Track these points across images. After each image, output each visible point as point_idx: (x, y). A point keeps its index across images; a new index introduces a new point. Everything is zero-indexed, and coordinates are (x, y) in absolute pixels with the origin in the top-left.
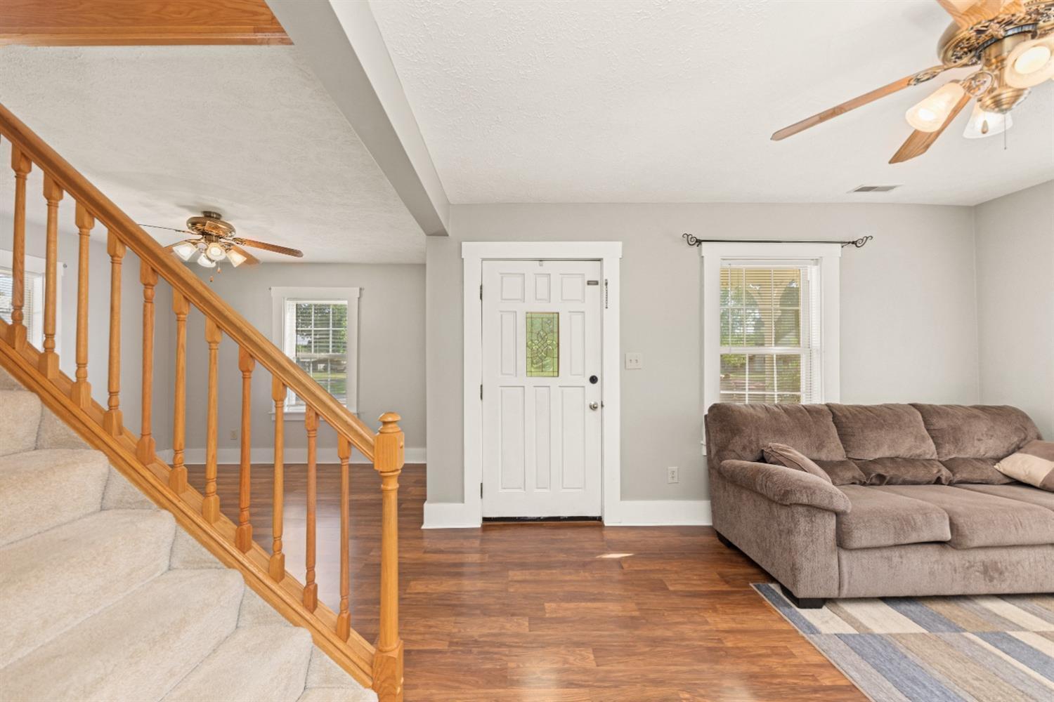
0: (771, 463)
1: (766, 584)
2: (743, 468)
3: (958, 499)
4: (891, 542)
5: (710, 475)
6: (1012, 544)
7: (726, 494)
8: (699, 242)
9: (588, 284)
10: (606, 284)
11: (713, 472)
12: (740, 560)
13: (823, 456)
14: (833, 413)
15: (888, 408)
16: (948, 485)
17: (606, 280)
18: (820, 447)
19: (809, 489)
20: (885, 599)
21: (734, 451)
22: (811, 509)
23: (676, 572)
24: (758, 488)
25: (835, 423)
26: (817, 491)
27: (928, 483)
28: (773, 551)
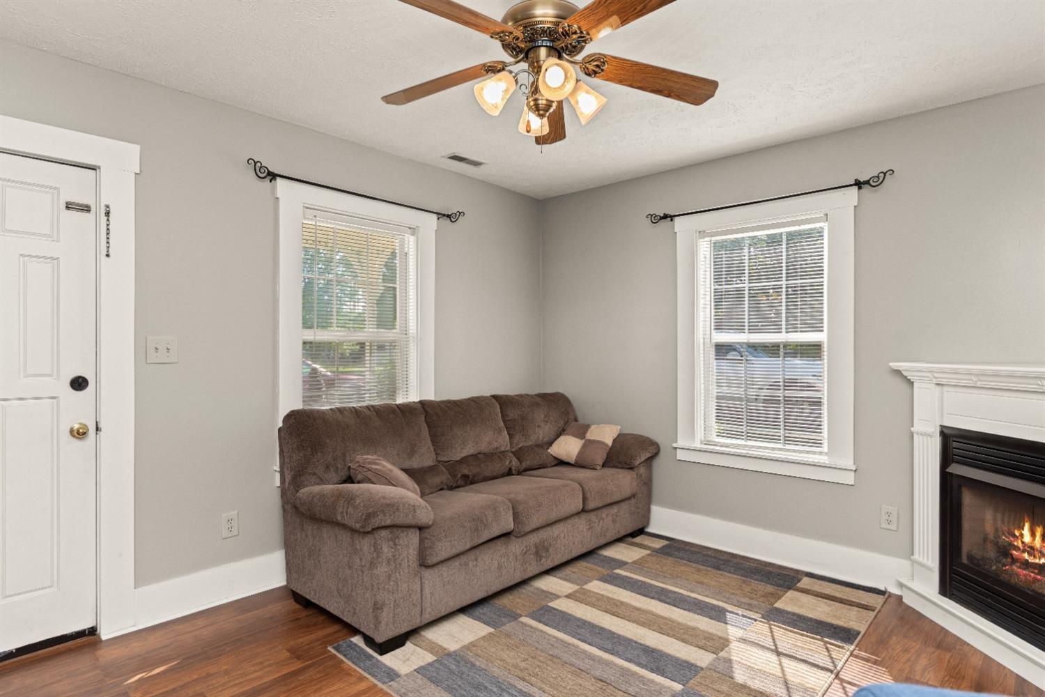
0: (359, 482)
1: (347, 640)
2: (322, 495)
3: (520, 487)
4: (468, 546)
5: (284, 510)
6: (554, 520)
7: (304, 535)
8: (273, 176)
9: (68, 208)
10: (108, 214)
11: (288, 507)
12: (321, 618)
13: (415, 463)
14: (426, 412)
15: (474, 402)
16: (517, 475)
17: (107, 207)
18: (412, 453)
19: (391, 506)
20: (463, 610)
21: (315, 474)
22: (395, 530)
23: (227, 672)
24: (339, 518)
25: (427, 423)
26: (401, 507)
27: (503, 476)
28: (354, 594)
